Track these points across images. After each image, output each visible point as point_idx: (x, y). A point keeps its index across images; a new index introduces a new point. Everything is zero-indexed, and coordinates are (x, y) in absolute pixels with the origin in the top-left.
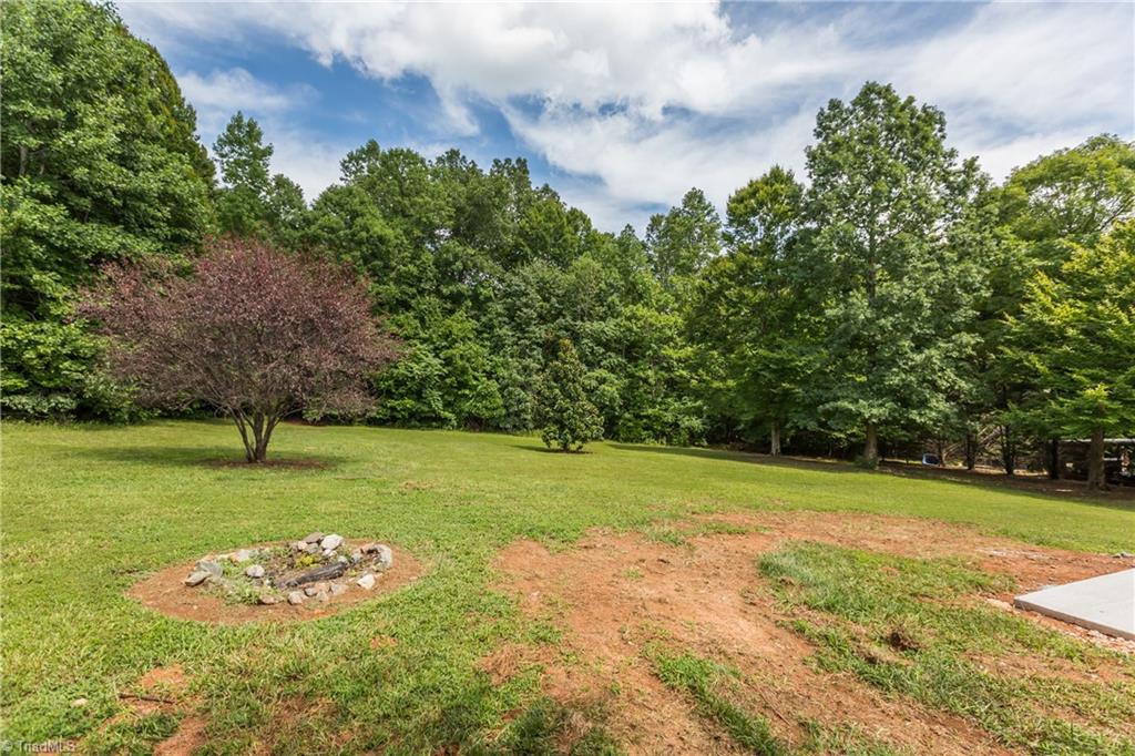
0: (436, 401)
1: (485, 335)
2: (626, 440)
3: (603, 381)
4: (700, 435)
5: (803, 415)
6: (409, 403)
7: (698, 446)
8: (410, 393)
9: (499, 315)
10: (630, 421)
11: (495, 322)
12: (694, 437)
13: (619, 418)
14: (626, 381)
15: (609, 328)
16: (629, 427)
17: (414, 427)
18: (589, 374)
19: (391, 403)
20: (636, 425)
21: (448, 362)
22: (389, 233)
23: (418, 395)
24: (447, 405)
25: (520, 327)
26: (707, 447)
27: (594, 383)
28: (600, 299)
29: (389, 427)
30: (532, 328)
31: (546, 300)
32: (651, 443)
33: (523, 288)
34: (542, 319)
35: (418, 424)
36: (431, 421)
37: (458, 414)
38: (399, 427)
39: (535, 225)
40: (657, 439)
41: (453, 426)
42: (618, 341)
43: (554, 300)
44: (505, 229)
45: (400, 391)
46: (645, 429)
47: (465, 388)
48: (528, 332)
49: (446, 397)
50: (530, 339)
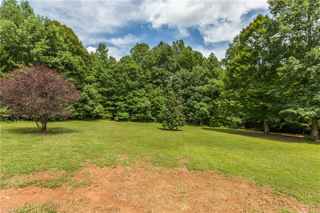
0: (149, 114)
1: (166, 94)
2: (212, 126)
3: (202, 106)
4: (242, 125)
5: (273, 116)
6: (142, 115)
7: (240, 129)
8: (142, 112)
9: (170, 87)
10: (214, 119)
11: (168, 90)
12: (239, 125)
13: (210, 118)
14: (212, 106)
15: (205, 88)
16: (214, 122)
17: (144, 122)
18: (197, 104)
19: (137, 115)
20: (217, 121)
21: (153, 102)
22: (137, 67)
23: (144, 112)
24: (153, 115)
25: (176, 91)
26: (245, 129)
27: (198, 107)
28: (202, 79)
29: (137, 122)
30: (179, 90)
31: (184, 81)
32: (222, 127)
33: (176, 78)
34: (183, 87)
35: (145, 121)
36: (148, 120)
37: (157, 118)
38: (140, 122)
39: (182, 58)
40: (224, 126)
41: (155, 122)
42: (209, 92)
43: (186, 81)
44: (172, 62)
45: (139, 111)
46: (220, 122)
47: (159, 110)
48: (178, 92)
49: (153, 113)
50: (178, 94)
